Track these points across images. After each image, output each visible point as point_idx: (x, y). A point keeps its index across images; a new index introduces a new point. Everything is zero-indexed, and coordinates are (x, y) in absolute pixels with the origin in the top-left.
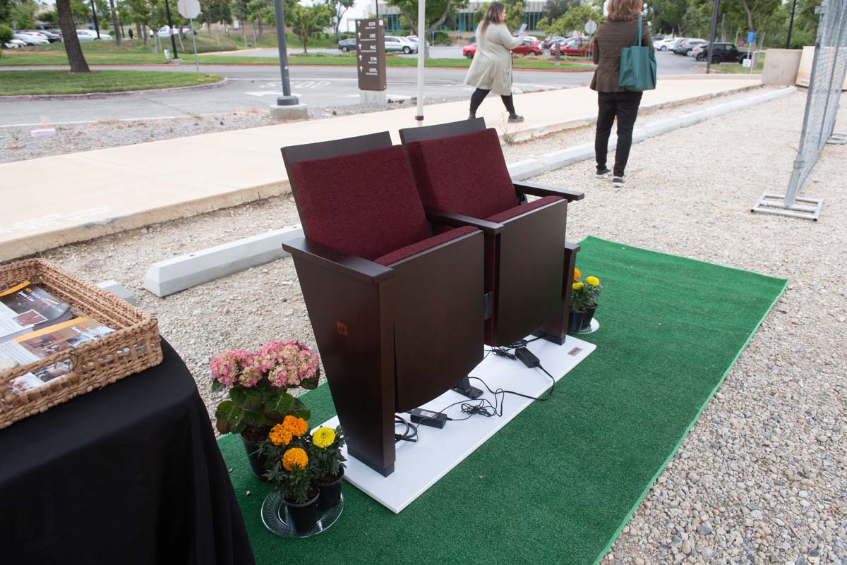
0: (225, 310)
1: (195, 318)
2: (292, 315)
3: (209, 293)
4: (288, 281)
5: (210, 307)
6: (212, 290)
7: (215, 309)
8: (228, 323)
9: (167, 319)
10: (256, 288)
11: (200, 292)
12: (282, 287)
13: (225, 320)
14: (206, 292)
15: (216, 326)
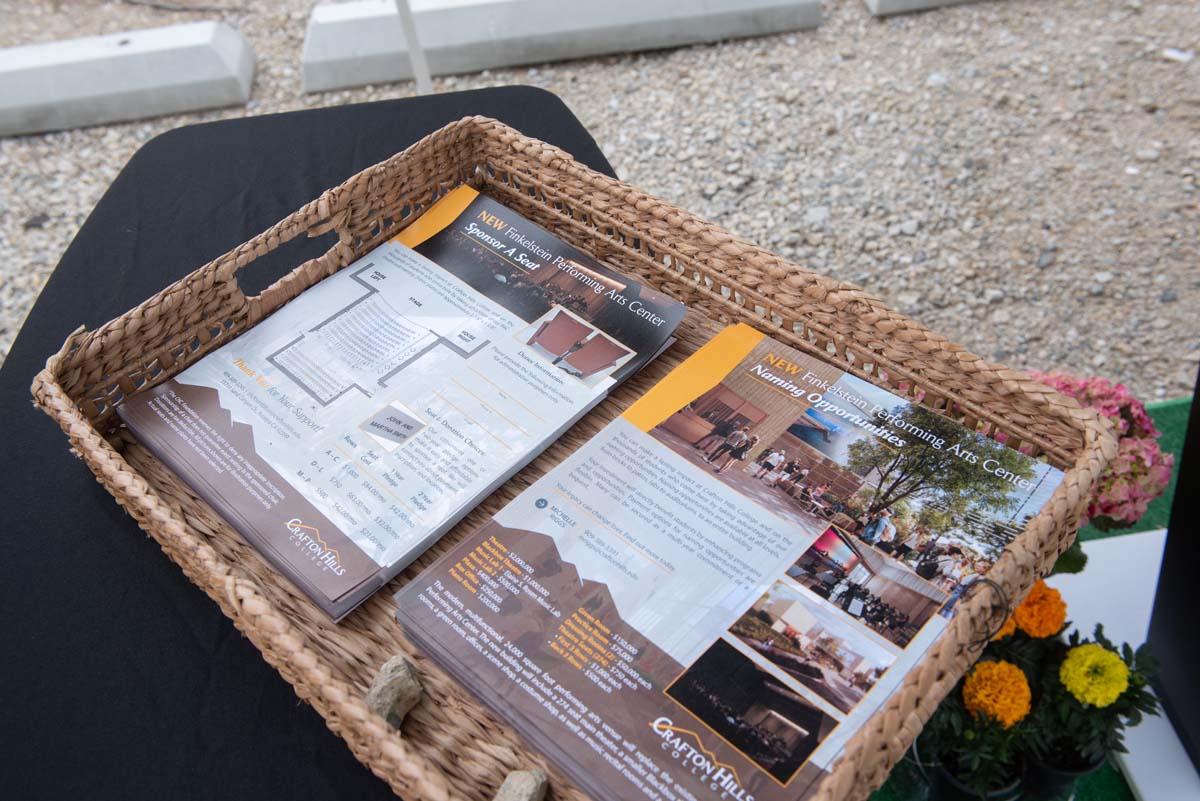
0: (999, 96)
1: (927, 96)
2: (1155, 161)
3: (979, 33)
4: (1183, 50)
5: (969, 74)
6: (991, 25)
7: (978, 84)
8: (995, 134)
9: (869, 79)
10: (1094, 50)
11: (962, 25)
12: (1159, 65)
13: (988, 124)
14: (976, 27)
15: (962, 133)
